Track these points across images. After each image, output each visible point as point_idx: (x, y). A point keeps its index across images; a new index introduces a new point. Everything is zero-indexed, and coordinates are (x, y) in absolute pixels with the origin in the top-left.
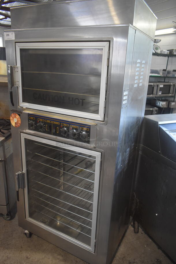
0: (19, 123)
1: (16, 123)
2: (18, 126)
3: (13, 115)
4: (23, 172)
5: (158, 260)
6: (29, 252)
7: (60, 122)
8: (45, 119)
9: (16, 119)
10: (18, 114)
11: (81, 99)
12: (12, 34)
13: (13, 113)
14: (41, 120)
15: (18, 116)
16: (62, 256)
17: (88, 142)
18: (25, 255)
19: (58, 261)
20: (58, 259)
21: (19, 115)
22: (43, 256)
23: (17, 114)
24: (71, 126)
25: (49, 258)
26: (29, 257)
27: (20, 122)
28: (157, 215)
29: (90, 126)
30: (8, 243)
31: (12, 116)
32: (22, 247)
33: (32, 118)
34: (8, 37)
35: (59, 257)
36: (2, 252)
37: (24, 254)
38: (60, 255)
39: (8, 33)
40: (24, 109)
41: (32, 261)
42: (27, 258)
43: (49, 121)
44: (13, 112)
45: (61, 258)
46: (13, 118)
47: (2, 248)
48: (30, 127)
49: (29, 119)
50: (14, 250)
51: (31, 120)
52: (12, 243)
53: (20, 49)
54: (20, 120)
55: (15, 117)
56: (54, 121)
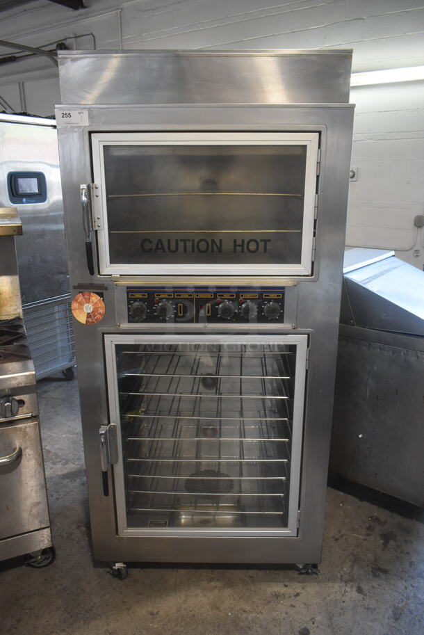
0: (100, 314)
1: (89, 315)
2: (96, 320)
3: (80, 297)
4: (112, 424)
5: (372, 517)
6: (149, 603)
7: (215, 293)
8: (173, 292)
9: (90, 305)
10: (96, 293)
11: (261, 241)
12: (79, 113)
13: (80, 293)
14: (164, 295)
15: (95, 298)
16: (218, 580)
17: (281, 320)
19: (216, 591)
20: (215, 588)
21: (101, 295)
22: (183, 598)
23: (92, 294)
24: (242, 296)
25: (197, 595)
26: (155, 611)
27: (102, 311)
28: (360, 436)
29: (283, 288)
30: (86, 608)
31: (76, 300)
32: (124, 602)
33: (138, 295)
34: (67, 120)
35: (213, 584)
36: (87, 630)
37: (142, 611)
38: (211, 580)
40: (117, 278)
41: (168, 615)
42: (152, 614)
43: (185, 296)
44: (81, 290)
45: (219, 584)
46: (81, 304)
47: (80, 622)
48: (133, 317)
49: (129, 300)
50: (113, 614)
51: (135, 300)
52: (95, 603)
53: (104, 146)
54: (101, 305)
55: (88, 301)
56: (200, 292)
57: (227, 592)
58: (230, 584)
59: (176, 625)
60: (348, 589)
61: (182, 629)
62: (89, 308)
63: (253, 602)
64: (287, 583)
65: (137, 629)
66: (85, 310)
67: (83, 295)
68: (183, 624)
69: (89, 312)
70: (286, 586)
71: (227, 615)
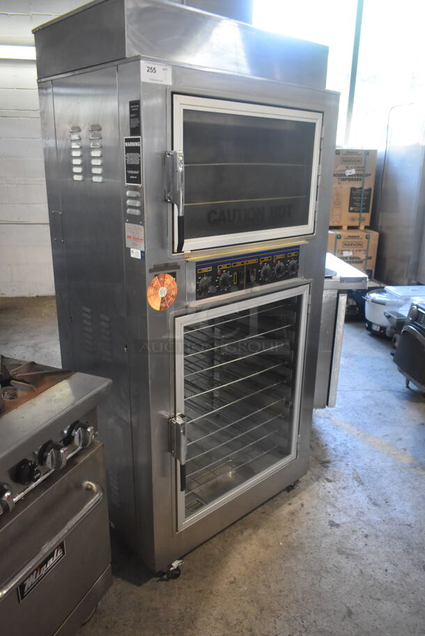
0: (173, 296)
1: (163, 300)
2: (169, 304)
3: (156, 281)
6: (220, 577)
7: (259, 258)
8: (231, 262)
9: (165, 288)
10: (170, 274)
12: (164, 69)
13: (155, 276)
14: (224, 267)
15: (169, 279)
16: (246, 529)
17: (296, 274)
18: (225, 586)
19: (254, 536)
20: (250, 535)
21: (174, 275)
22: (239, 556)
23: (167, 276)
24: (275, 258)
25: (245, 548)
26: (232, 579)
27: (174, 293)
29: (299, 247)
30: (177, 618)
31: (152, 285)
32: (201, 591)
33: (205, 270)
34: (151, 75)
35: (246, 534)
36: (201, 631)
37: (222, 585)
38: (241, 532)
39: (152, 65)
40: (189, 254)
41: (244, 575)
42: (232, 583)
43: (239, 264)
44: (155, 273)
45: (249, 531)
46: (157, 289)
47: (187, 632)
48: (200, 294)
49: (198, 275)
50: (204, 606)
51: (202, 275)
52: (179, 610)
53: (184, 110)
54: (175, 286)
55: (162, 284)
56: (249, 259)
57: (261, 532)
58: (256, 527)
59: (258, 577)
60: (323, 484)
61: (264, 576)
62: (163, 292)
63: (285, 527)
64: (289, 502)
65: (235, 600)
66: (160, 294)
67: (159, 279)
68: (261, 573)
69: (163, 296)
70: (290, 504)
71: (281, 546)
